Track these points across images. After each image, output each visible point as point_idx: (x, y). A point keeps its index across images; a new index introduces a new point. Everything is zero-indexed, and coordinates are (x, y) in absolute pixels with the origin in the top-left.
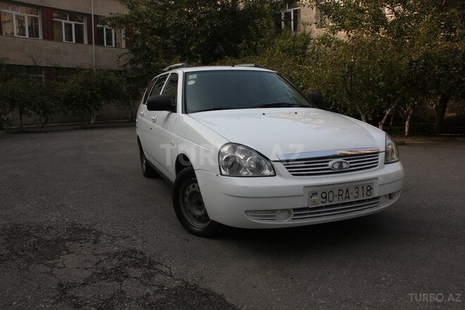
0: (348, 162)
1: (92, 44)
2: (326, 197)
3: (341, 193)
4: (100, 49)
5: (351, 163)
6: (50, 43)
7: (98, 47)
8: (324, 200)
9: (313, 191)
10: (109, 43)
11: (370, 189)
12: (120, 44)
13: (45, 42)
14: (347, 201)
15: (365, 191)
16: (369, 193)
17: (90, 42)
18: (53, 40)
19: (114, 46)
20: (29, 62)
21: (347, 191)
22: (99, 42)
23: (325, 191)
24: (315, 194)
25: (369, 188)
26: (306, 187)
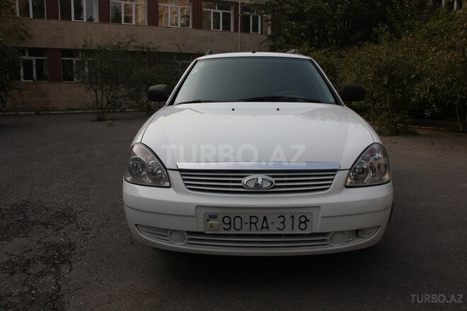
0: (273, 180)
1: (238, 31)
2: (230, 223)
3: (254, 220)
4: (246, 36)
5: (277, 182)
6: (198, 32)
7: (243, 34)
8: (227, 227)
9: (211, 213)
10: (255, 29)
11: (305, 220)
12: (266, 31)
13: (194, 30)
14: (265, 232)
15: (297, 222)
16: (303, 226)
17: (236, 30)
18: (201, 28)
19: (260, 32)
20: (173, 49)
21: (265, 219)
22: (245, 29)
23: (229, 216)
24: (214, 217)
25: (303, 220)
26: (198, 207)
